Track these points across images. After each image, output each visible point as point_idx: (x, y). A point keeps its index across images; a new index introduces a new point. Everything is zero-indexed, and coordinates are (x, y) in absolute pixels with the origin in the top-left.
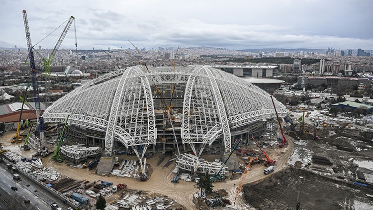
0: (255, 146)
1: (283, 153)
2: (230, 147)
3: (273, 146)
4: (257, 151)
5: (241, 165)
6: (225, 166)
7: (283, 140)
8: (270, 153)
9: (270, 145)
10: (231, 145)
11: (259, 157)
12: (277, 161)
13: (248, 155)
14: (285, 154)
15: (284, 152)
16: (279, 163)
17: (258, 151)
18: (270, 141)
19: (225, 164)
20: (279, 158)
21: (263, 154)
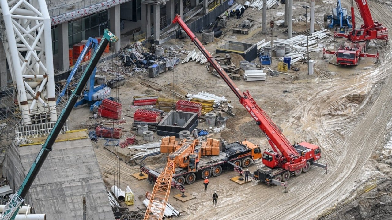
0: (202, 74)
1: (357, 99)
2: (52, 93)
3: (304, 61)
4: (212, 102)
5: (120, 193)
6: (27, 208)
7: (359, 23)
8: (288, 109)
9: (287, 61)
10: (56, 78)
11: (224, 134)
12: (325, 146)
13: (162, 131)
14: (370, 102)
15: (365, 90)
16: (339, 160)
17: (217, 99)
18: (286, 34)
19: (23, 194)
20: (337, 132)
21: (248, 113)
